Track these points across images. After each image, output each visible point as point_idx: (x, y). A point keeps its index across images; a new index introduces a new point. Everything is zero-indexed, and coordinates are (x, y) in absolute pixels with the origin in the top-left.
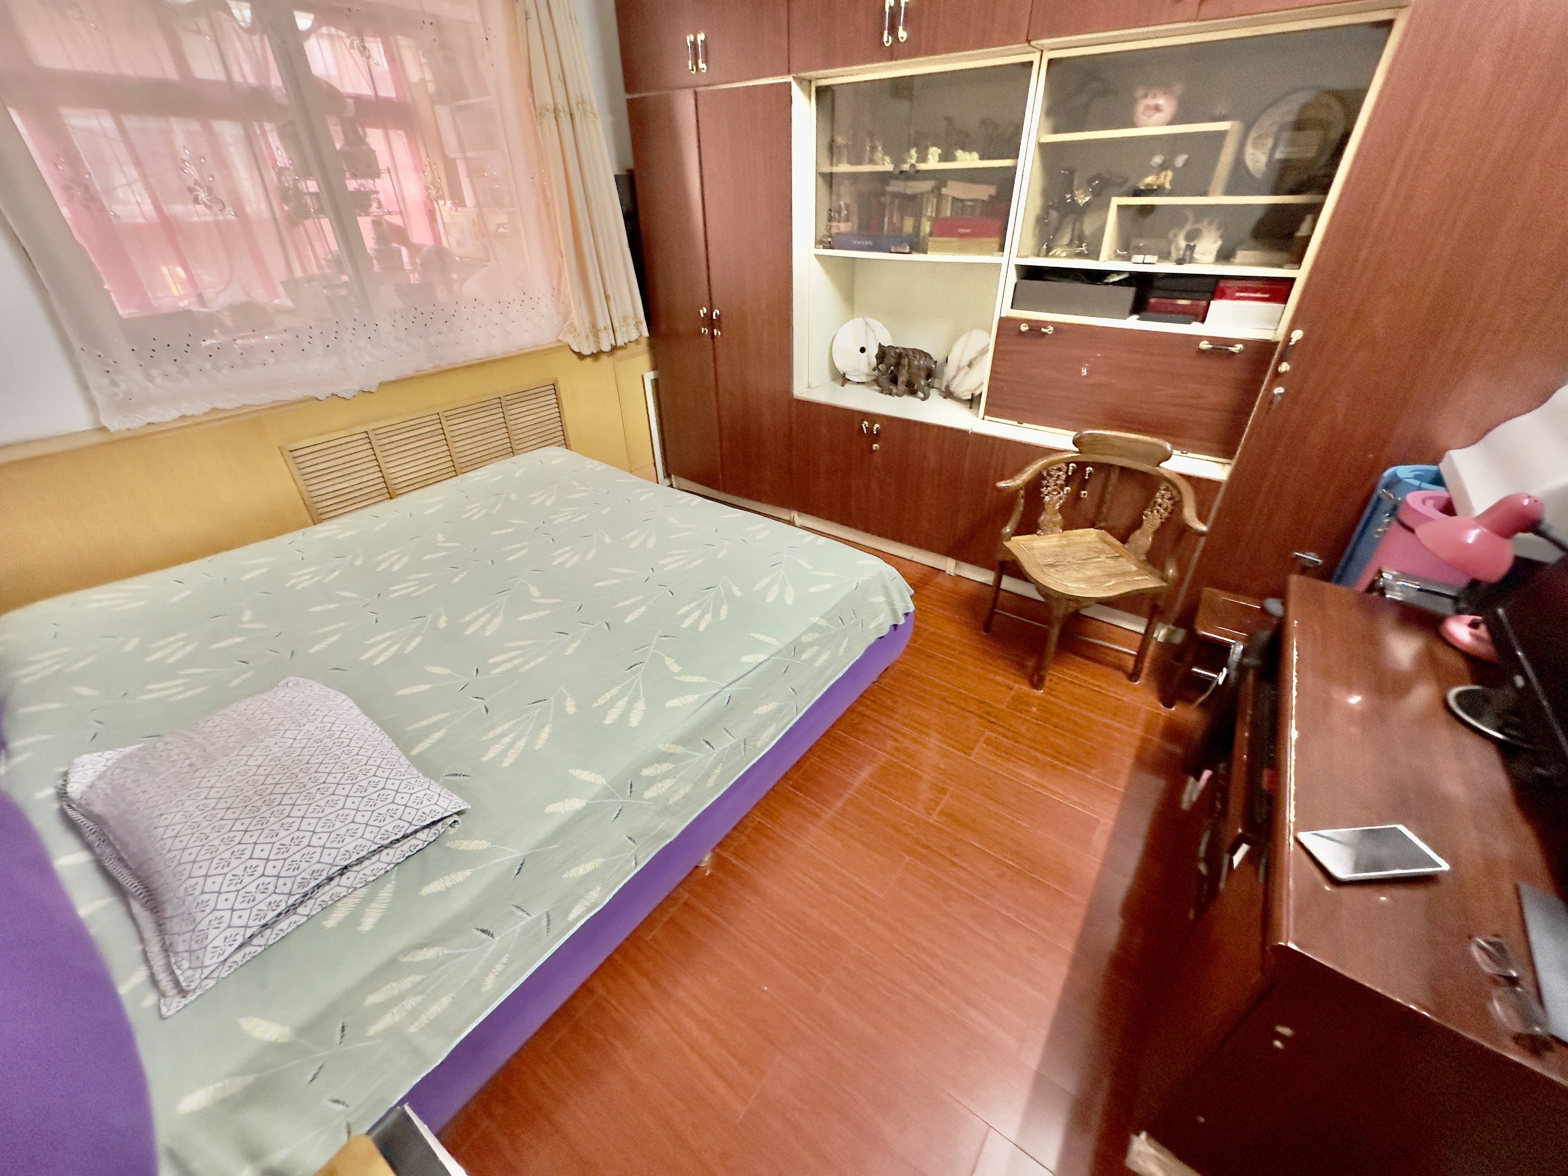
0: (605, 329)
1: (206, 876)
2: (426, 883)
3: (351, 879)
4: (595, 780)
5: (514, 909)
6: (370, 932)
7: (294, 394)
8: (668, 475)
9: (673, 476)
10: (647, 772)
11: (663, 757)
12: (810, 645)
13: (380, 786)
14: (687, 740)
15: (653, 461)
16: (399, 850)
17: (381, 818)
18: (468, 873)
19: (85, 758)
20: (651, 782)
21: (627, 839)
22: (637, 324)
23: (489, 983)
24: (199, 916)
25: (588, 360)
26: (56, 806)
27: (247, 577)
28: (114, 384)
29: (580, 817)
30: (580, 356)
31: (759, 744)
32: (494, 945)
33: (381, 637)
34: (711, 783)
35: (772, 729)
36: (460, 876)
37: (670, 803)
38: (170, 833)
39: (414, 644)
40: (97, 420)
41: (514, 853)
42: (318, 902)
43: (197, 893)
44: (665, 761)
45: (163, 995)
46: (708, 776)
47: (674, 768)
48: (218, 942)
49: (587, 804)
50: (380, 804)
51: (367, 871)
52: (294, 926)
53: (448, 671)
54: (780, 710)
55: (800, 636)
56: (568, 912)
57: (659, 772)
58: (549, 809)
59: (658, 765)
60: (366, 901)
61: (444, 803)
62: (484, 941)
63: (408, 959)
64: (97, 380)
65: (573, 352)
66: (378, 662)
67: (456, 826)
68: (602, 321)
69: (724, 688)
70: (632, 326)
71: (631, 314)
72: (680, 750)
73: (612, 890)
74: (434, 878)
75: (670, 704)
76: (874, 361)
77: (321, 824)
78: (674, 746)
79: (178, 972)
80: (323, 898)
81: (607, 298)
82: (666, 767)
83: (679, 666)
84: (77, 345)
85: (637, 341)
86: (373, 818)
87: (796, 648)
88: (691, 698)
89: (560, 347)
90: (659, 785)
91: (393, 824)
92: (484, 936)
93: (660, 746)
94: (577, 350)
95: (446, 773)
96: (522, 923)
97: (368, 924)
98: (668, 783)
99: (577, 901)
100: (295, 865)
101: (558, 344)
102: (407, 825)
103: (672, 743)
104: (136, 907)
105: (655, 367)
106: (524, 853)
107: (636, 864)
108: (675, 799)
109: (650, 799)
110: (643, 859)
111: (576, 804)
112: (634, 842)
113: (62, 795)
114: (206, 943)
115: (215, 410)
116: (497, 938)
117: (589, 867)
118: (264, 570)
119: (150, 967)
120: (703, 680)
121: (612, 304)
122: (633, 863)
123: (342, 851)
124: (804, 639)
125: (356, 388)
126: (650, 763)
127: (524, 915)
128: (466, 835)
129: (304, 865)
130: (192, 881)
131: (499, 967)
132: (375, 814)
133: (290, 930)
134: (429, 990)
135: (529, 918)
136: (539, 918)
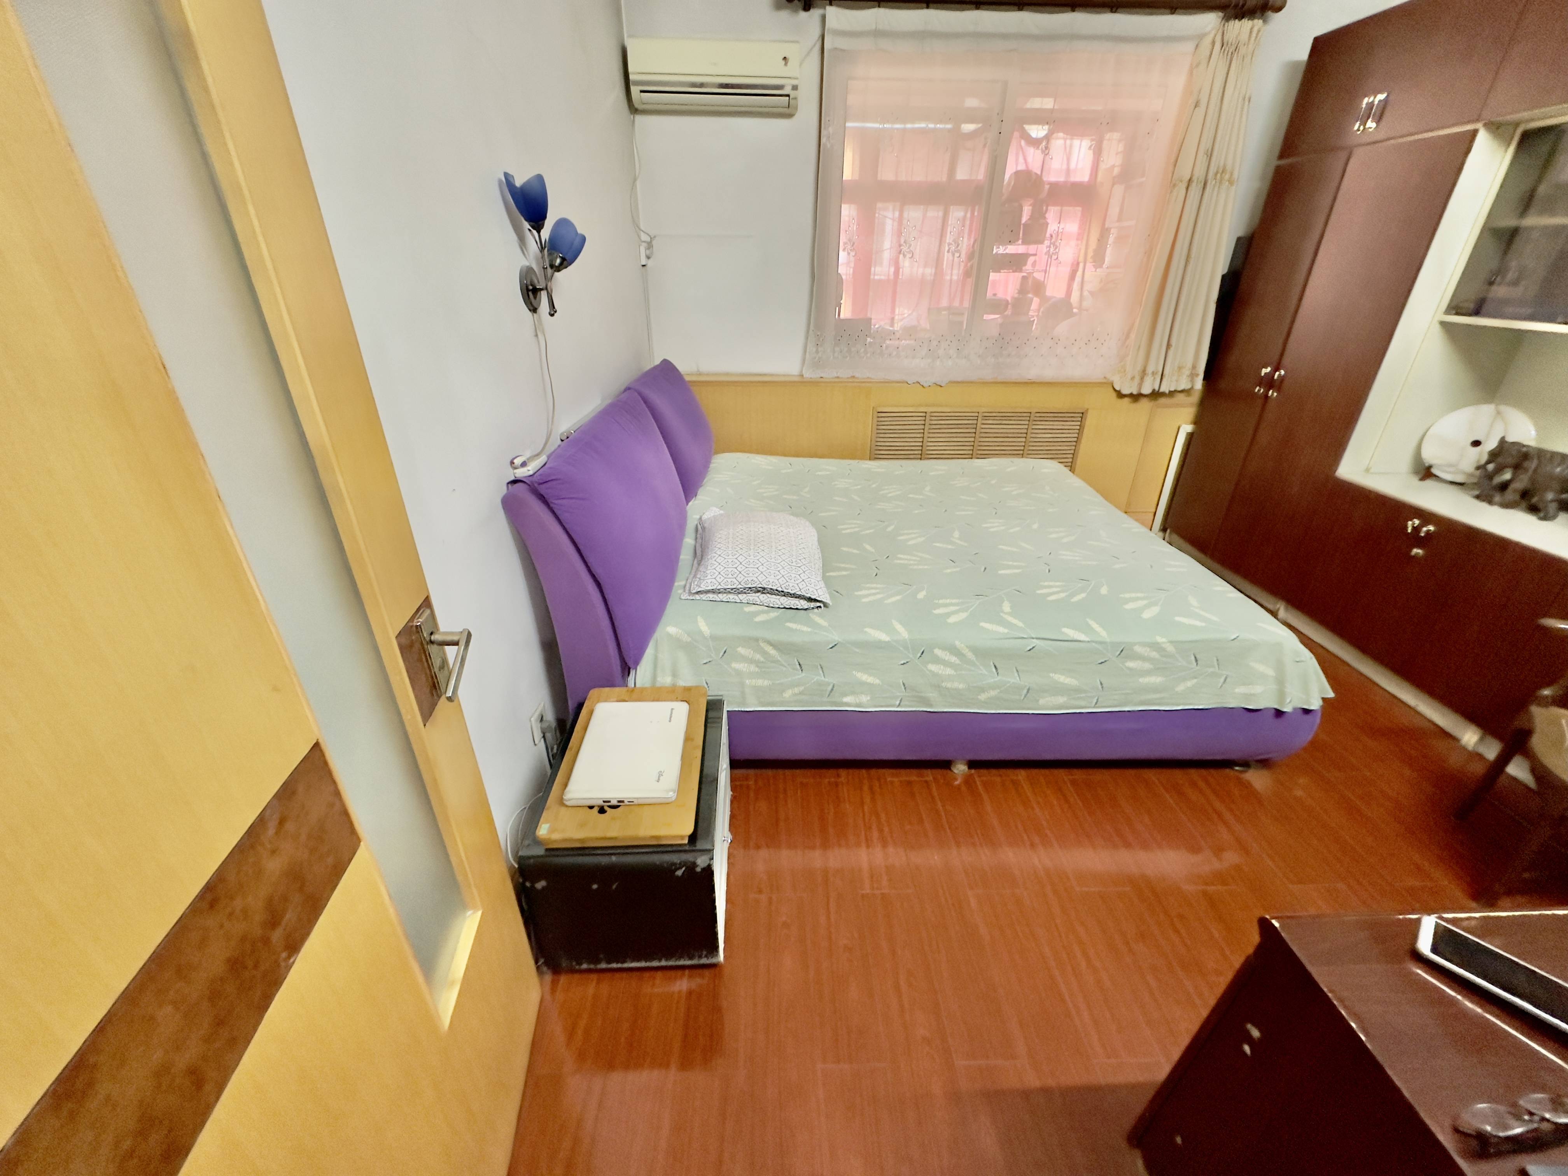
0: (1153, 373)
1: (720, 555)
2: (790, 622)
3: (764, 598)
4: (903, 633)
5: (819, 667)
6: (756, 622)
7: (897, 377)
8: (1164, 529)
9: (1168, 531)
10: (938, 652)
11: (954, 650)
12: (1143, 658)
13: (799, 565)
14: (982, 653)
15: (1154, 510)
16: (789, 601)
17: (790, 578)
18: (809, 630)
19: (714, 508)
20: (937, 661)
21: (902, 684)
22: (1193, 376)
23: (788, 694)
24: (709, 568)
25: (1126, 400)
26: (696, 523)
27: (820, 473)
28: (817, 352)
29: (879, 646)
30: (1120, 395)
31: (1042, 702)
32: (800, 676)
33: (855, 522)
34: (983, 697)
35: (1061, 700)
36: (805, 629)
37: (944, 684)
38: (719, 536)
39: (868, 532)
40: (802, 371)
41: (835, 637)
42: (747, 598)
43: (714, 559)
44: (956, 655)
45: (684, 591)
46: (982, 690)
47: (959, 664)
48: (709, 581)
49: (889, 641)
50: (793, 572)
51: (772, 600)
52: (734, 601)
53: (873, 550)
54: (1078, 690)
55: (1135, 644)
56: (846, 695)
57: (946, 659)
58: (867, 630)
59: (948, 654)
60: (763, 612)
61: (820, 592)
62: (797, 670)
63: (762, 644)
64: (811, 348)
65: (1114, 389)
66: (844, 532)
67: (820, 609)
68: (1154, 366)
69: (1033, 638)
70: (1185, 377)
71: (1189, 365)
72: (970, 655)
73: (876, 706)
74: (795, 622)
75: (983, 624)
76: (1485, 458)
77: (767, 563)
78: (967, 650)
79: (693, 584)
80: (750, 597)
81: (1169, 346)
82: (953, 659)
83: (1011, 609)
84: (812, 327)
85: (1187, 392)
86: (787, 575)
87: (1124, 651)
88: (1001, 630)
89: (1105, 383)
90: (942, 667)
91: (793, 584)
92: (798, 666)
93: (957, 643)
94: (1118, 389)
95: (835, 589)
96: (818, 677)
97: (758, 619)
98: (949, 671)
99: (853, 693)
100: (748, 572)
101: (1105, 381)
102: (798, 589)
103: (967, 647)
104: (696, 562)
105: (1197, 422)
106: (840, 640)
107: (899, 705)
108: (949, 685)
109: (930, 671)
110: (906, 706)
111: (884, 637)
112: (905, 689)
113: (701, 518)
114: (706, 578)
115: (853, 377)
116: (803, 674)
117: (870, 679)
118: (828, 473)
119: (686, 582)
120: (1021, 624)
121: (1171, 353)
122: (898, 703)
123: (767, 580)
124: (1138, 649)
125: (934, 381)
126: (944, 648)
127: (822, 674)
128: (821, 616)
129: (751, 575)
130: (715, 555)
131: (796, 690)
132: (789, 574)
133: (732, 601)
134: (763, 670)
135: (823, 678)
136: (829, 684)
